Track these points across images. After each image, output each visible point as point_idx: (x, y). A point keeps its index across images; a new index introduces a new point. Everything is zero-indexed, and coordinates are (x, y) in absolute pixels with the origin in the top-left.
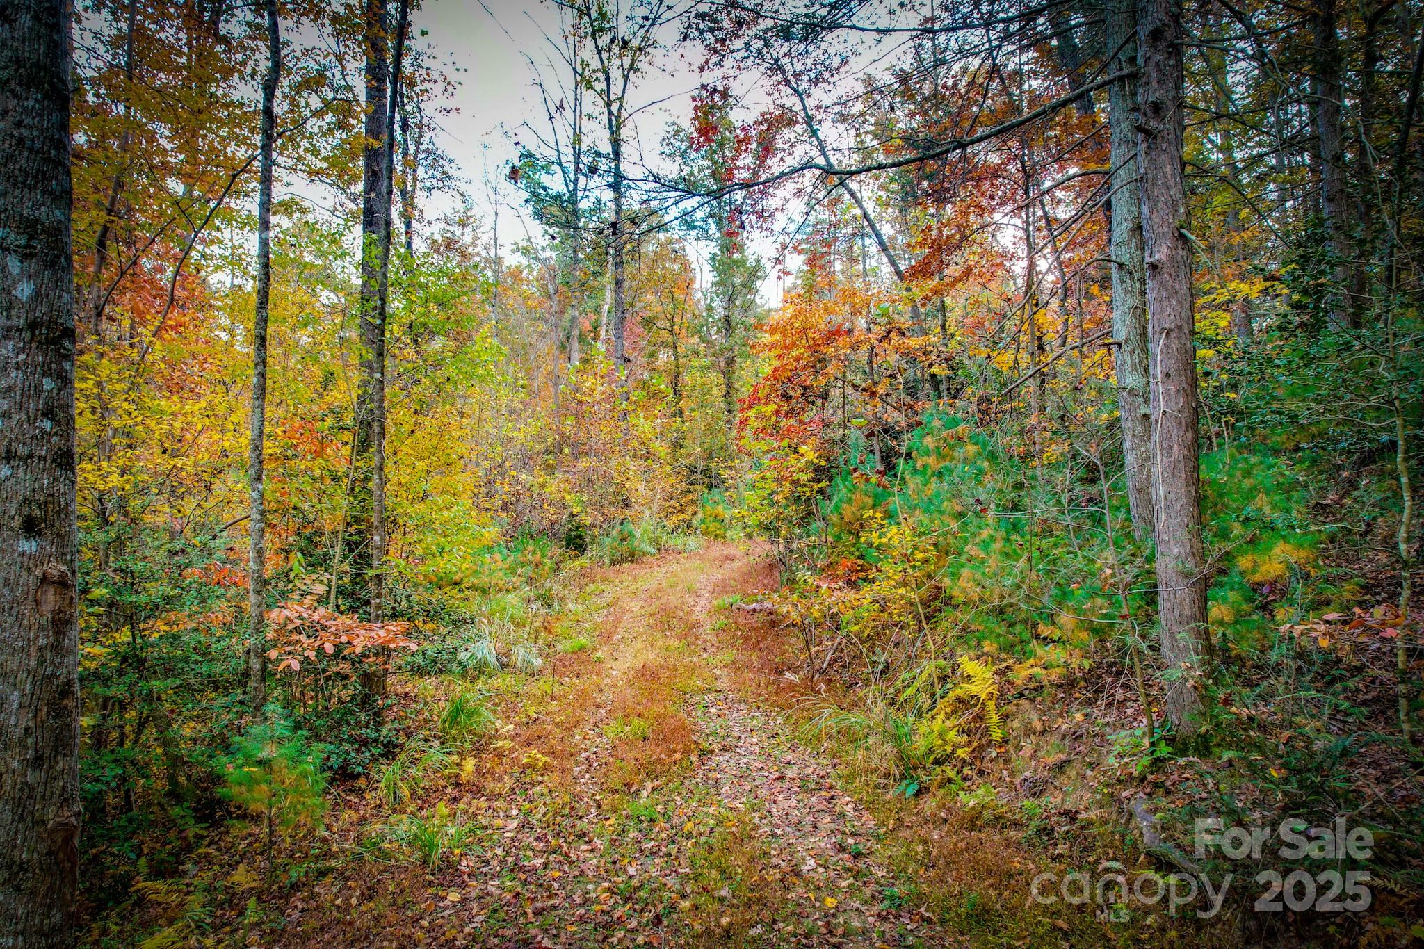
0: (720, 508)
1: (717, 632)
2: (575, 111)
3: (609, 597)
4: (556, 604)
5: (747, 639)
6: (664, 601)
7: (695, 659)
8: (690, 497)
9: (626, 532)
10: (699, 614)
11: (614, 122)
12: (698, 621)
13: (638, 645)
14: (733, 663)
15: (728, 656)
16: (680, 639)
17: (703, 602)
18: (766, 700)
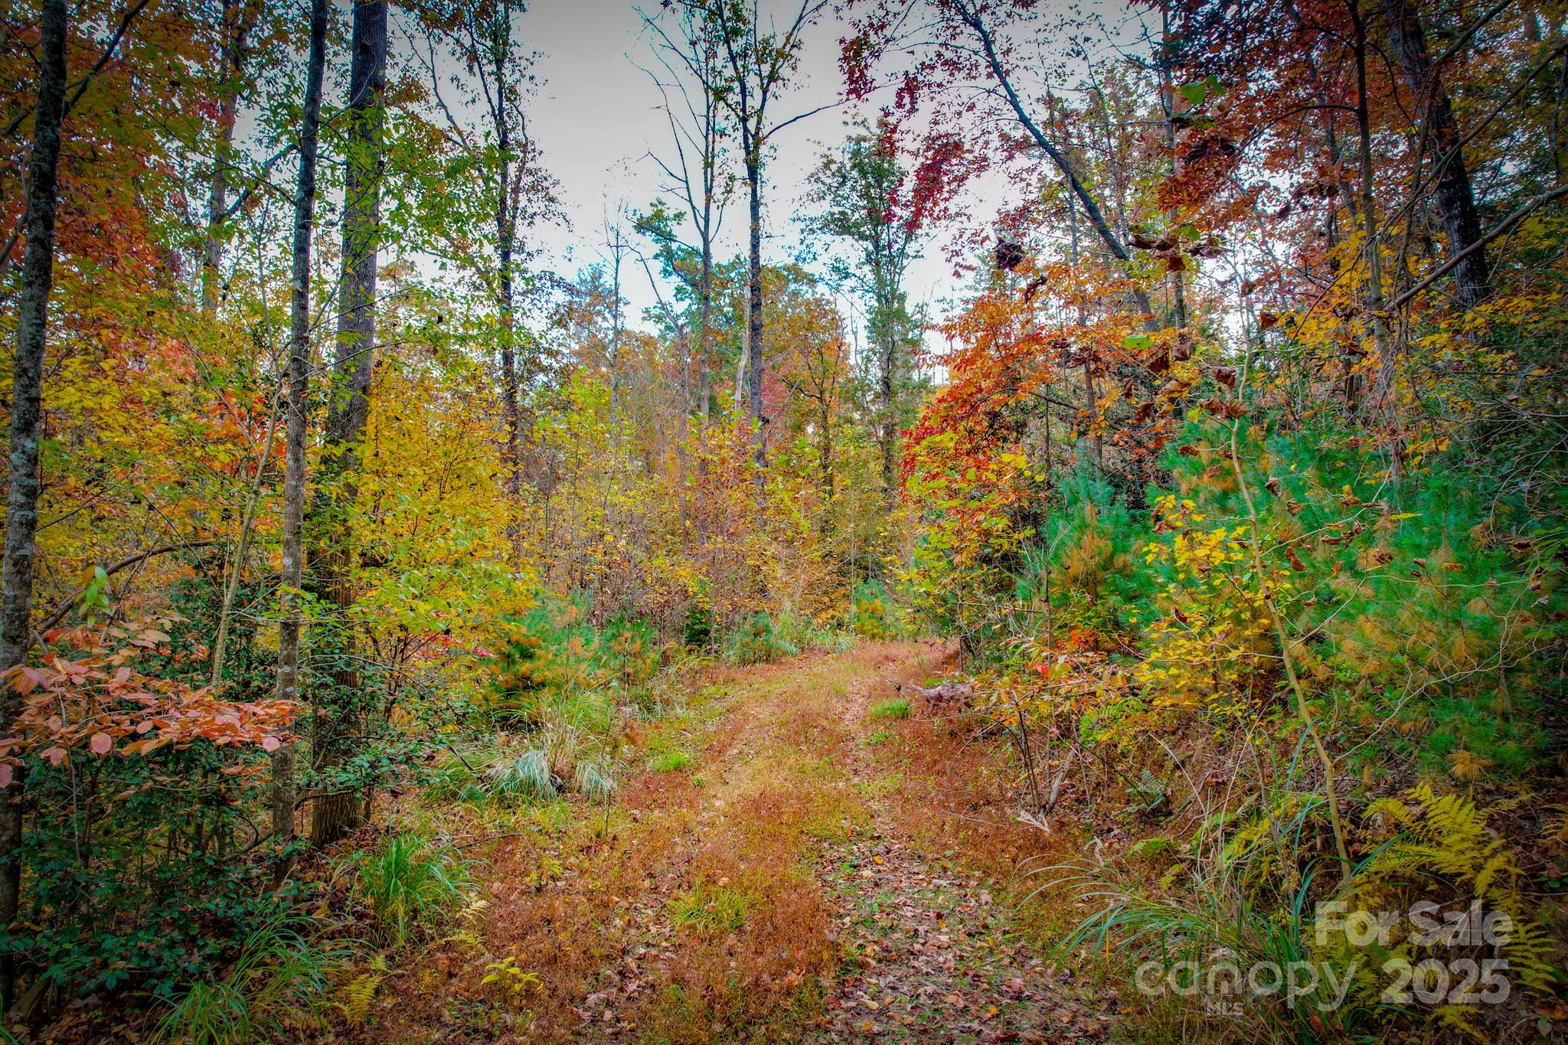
0: (878, 603)
1: (874, 747)
2: (706, 137)
3: (730, 701)
4: (658, 708)
5: (917, 758)
6: (802, 706)
7: (841, 785)
8: (842, 591)
9: (760, 625)
10: (850, 723)
11: (751, 141)
12: (848, 733)
13: (759, 763)
14: (899, 792)
15: (891, 781)
16: (821, 755)
17: (855, 709)
18: (958, 856)
